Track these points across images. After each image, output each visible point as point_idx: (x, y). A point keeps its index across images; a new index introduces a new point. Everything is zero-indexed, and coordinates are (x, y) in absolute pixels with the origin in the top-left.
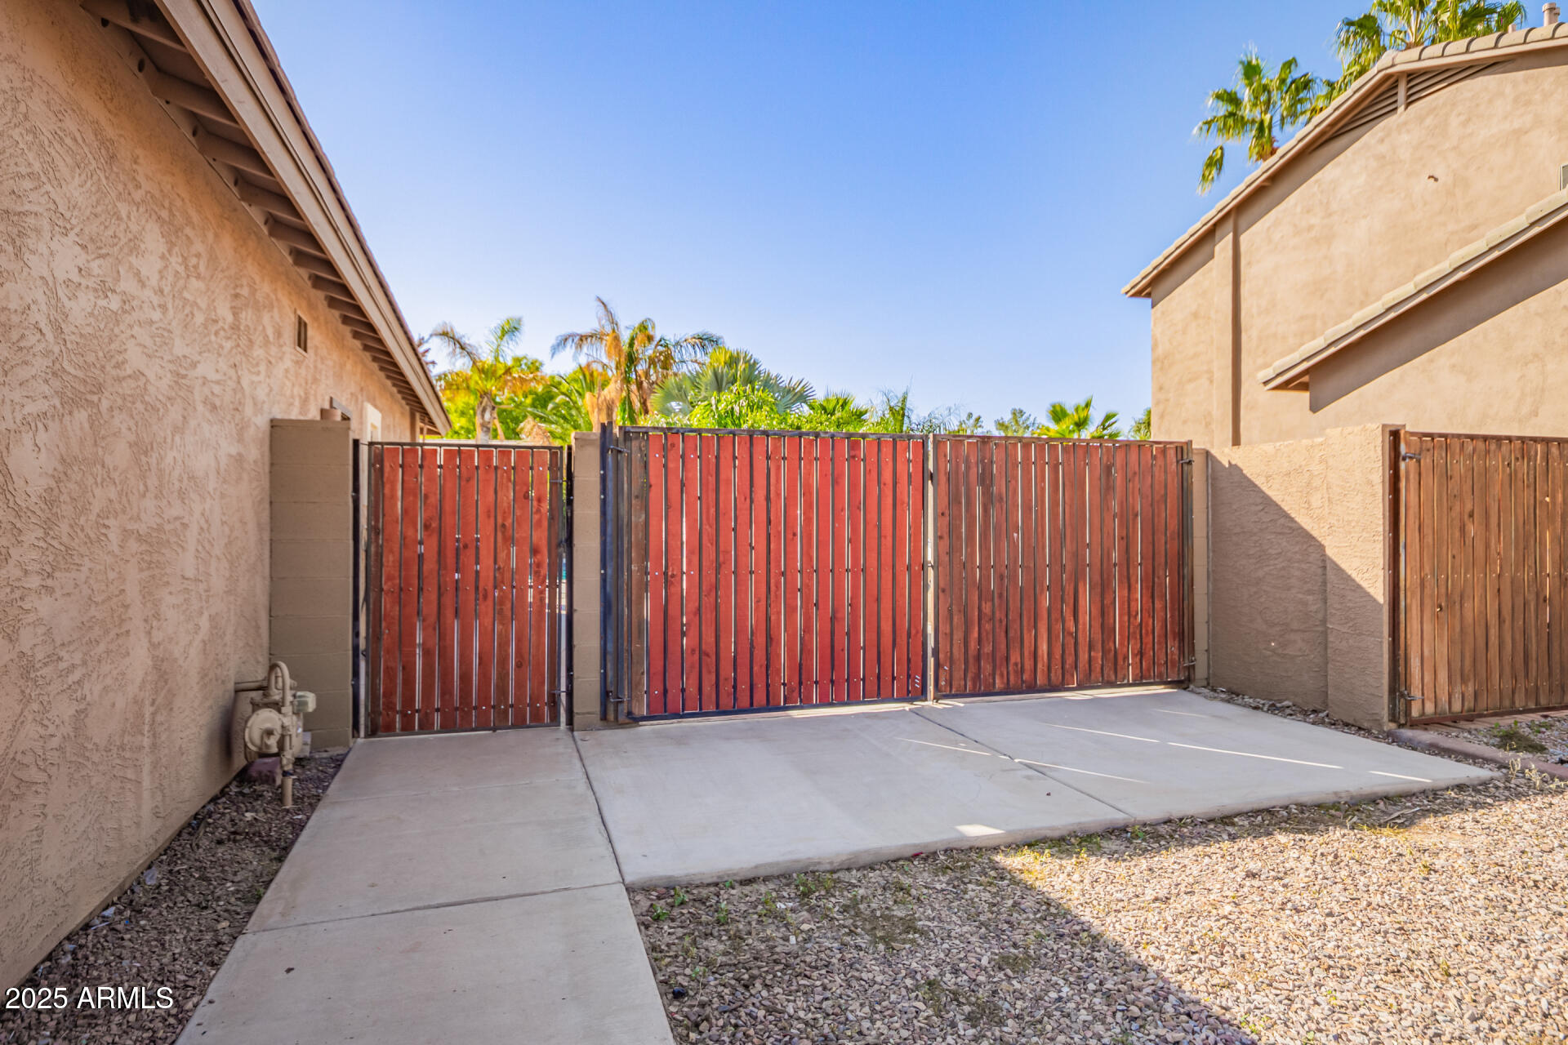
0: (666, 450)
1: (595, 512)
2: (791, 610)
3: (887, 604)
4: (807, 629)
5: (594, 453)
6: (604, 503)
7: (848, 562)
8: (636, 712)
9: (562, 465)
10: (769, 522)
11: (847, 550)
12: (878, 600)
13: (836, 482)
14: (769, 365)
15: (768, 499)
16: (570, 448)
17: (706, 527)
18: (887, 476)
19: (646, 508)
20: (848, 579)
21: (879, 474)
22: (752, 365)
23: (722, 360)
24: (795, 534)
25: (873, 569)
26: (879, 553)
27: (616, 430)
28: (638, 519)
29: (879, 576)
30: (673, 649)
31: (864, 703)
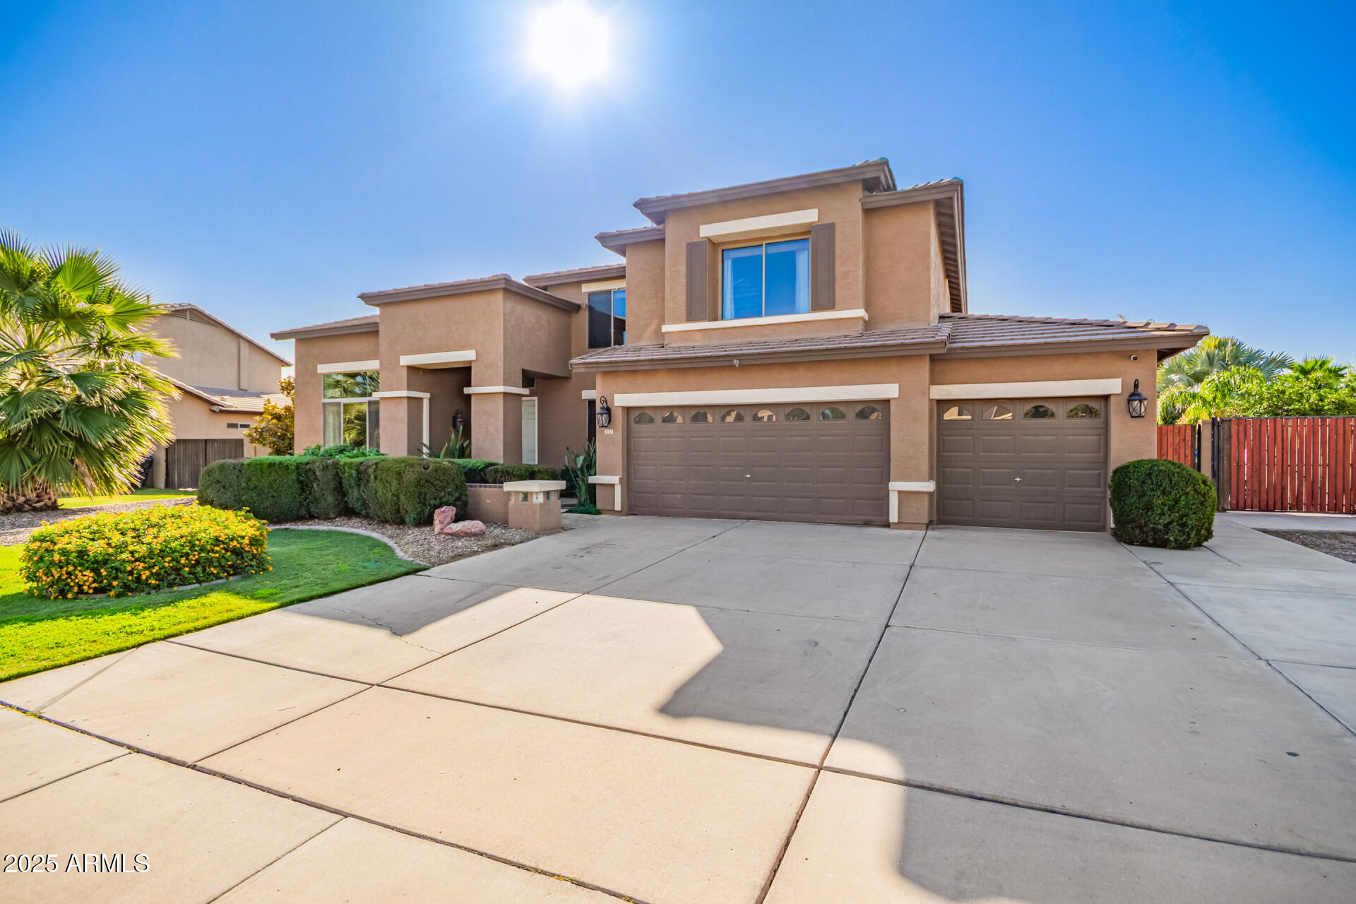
0: (1238, 425)
1: (1209, 445)
2: (1293, 479)
3: (1340, 478)
4: (1300, 485)
5: (1209, 427)
6: (1213, 442)
7: (1321, 462)
8: (1226, 507)
9: (1196, 431)
10: (1283, 448)
11: (1320, 458)
12: (1336, 476)
13: (1315, 434)
14: (1250, 345)
15: (1283, 440)
16: (1199, 426)
17: (1255, 450)
18: (1341, 431)
19: (1230, 443)
20: (1320, 469)
21: (1337, 431)
22: (1237, 346)
23: (1213, 344)
24: (1295, 452)
25: (1333, 465)
26: (1336, 460)
27: (1219, 419)
28: (1227, 447)
29: (1336, 468)
30: (1241, 490)
31: (1328, 513)
